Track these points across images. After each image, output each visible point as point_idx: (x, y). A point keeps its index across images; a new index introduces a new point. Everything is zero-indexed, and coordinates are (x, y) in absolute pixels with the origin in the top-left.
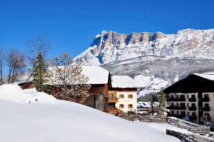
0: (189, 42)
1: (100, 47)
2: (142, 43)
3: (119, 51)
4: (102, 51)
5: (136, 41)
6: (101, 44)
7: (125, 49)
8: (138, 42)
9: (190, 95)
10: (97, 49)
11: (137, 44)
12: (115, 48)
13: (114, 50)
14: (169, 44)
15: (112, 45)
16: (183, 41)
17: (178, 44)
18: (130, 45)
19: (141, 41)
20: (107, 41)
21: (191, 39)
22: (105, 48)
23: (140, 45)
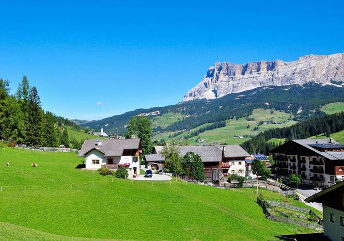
0: (313, 69)
1: (214, 80)
2: (259, 72)
3: (235, 83)
4: (217, 84)
5: (253, 70)
6: (215, 76)
7: (241, 80)
8: (255, 72)
9: (292, 157)
10: (211, 82)
11: (255, 74)
12: (231, 79)
13: (229, 81)
14: (290, 73)
15: (227, 76)
16: (306, 68)
17: (300, 72)
18: (246, 76)
19: (258, 71)
20: (221, 73)
21: (314, 66)
22: (219, 80)
23: (258, 75)
